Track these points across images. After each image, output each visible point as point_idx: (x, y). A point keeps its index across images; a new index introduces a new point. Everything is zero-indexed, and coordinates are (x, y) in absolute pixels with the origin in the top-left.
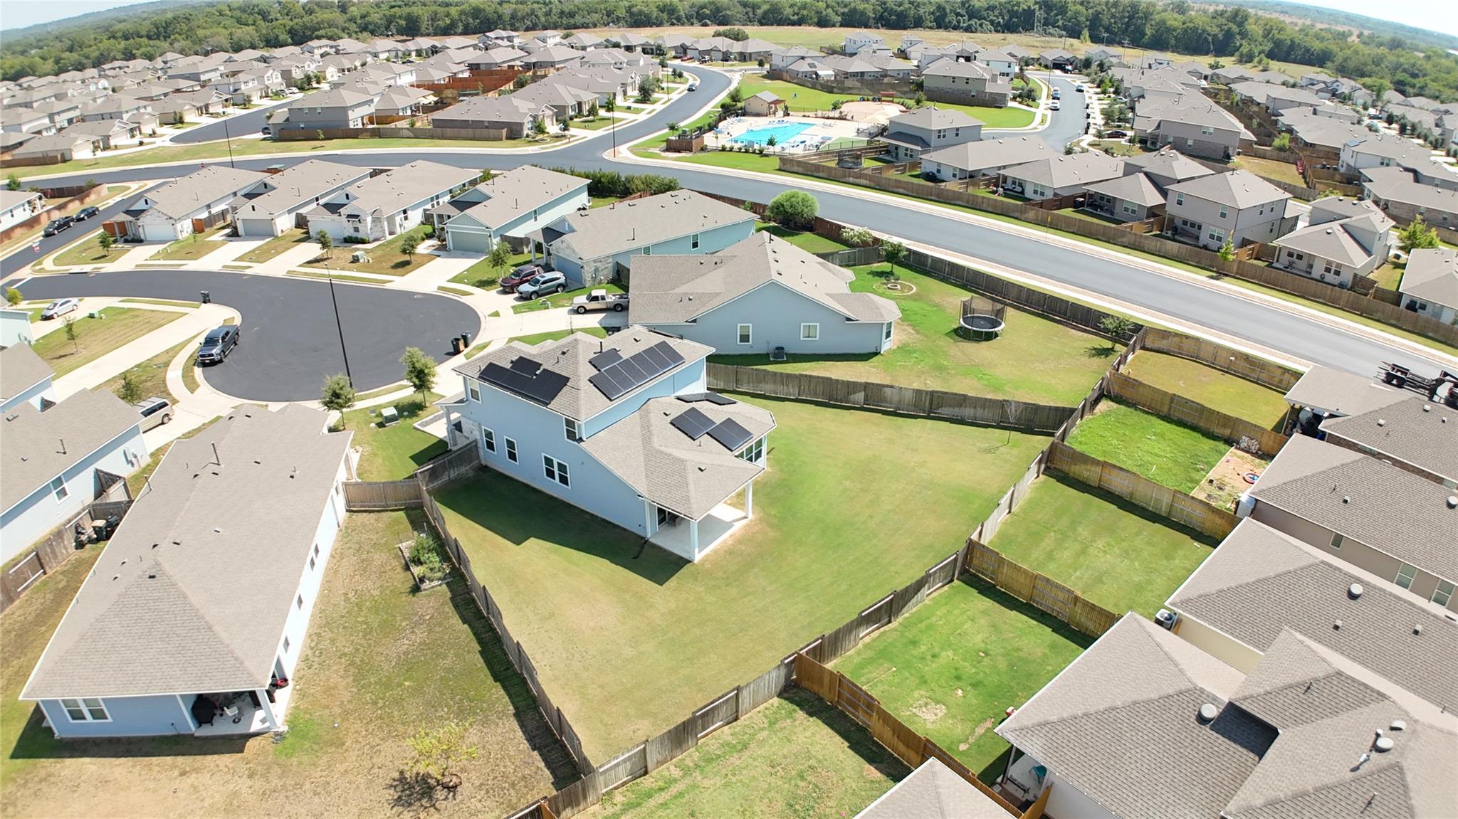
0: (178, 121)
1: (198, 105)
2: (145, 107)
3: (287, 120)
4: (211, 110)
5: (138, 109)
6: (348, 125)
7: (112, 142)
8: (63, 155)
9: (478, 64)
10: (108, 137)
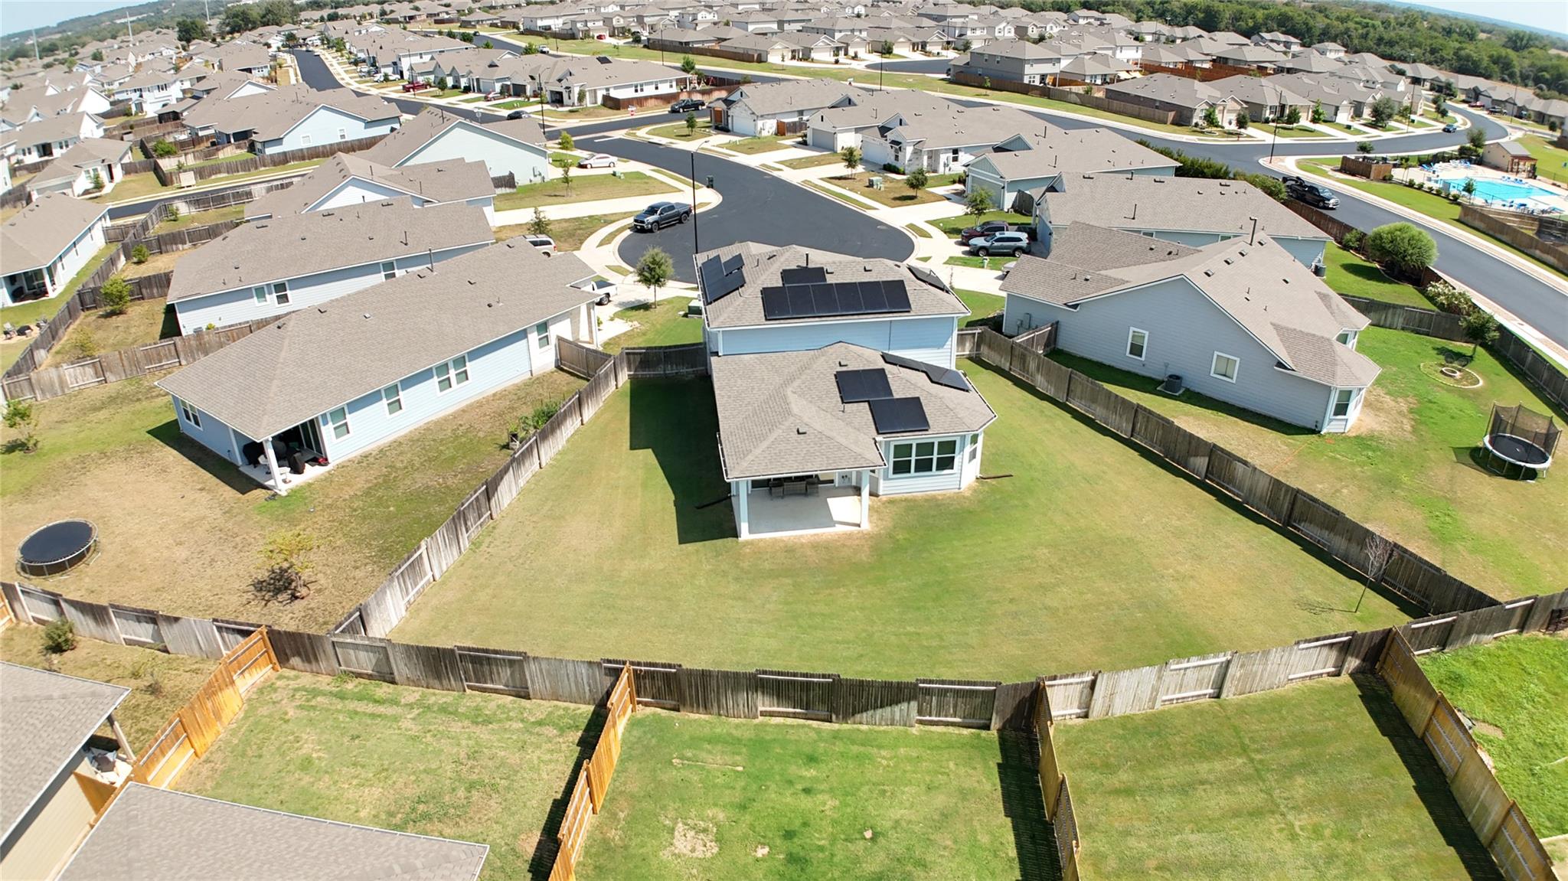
0: (887, 51)
1: (917, 41)
3: (967, 64)
5: (853, 31)
6: (1022, 79)
7: (813, 55)
8: (759, 56)
9: (1228, 59)
10: (811, 50)
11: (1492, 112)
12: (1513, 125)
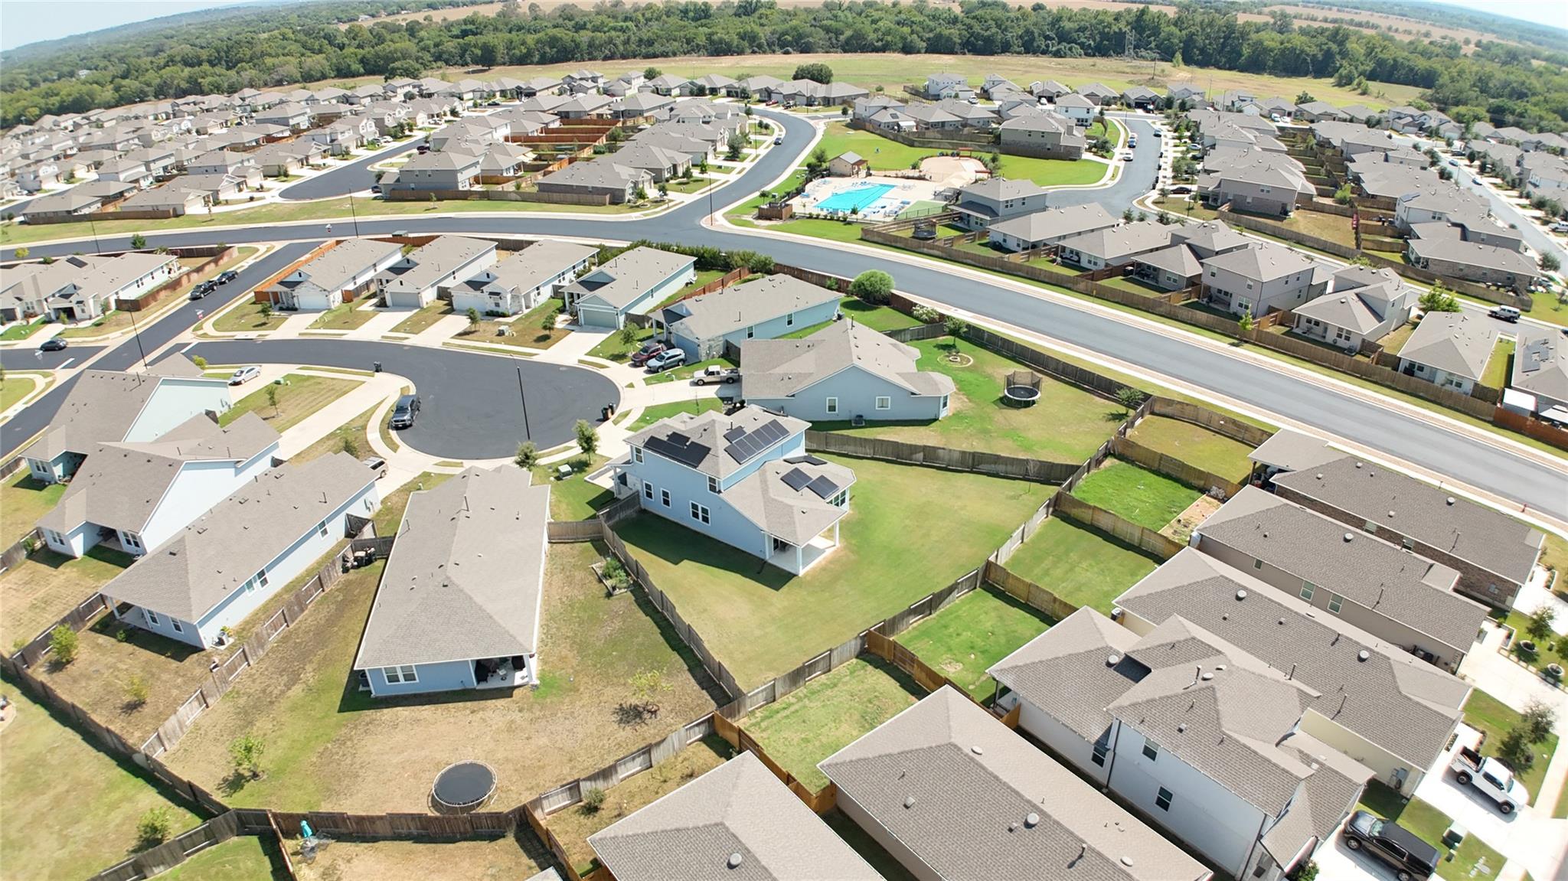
0: (281, 174)
1: (300, 157)
2: (248, 160)
3: (398, 180)
4: (311, 162)
5: (242, 162)
6: (457, 187)
7: (222, 197)
8: (174, 210)
9: (568, 112)
10: (217, 192)
11: (787, 108)
12: (810, 115)
